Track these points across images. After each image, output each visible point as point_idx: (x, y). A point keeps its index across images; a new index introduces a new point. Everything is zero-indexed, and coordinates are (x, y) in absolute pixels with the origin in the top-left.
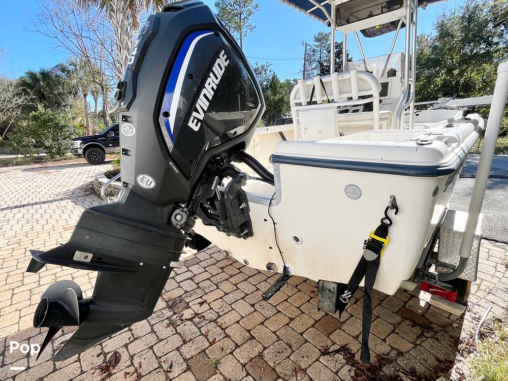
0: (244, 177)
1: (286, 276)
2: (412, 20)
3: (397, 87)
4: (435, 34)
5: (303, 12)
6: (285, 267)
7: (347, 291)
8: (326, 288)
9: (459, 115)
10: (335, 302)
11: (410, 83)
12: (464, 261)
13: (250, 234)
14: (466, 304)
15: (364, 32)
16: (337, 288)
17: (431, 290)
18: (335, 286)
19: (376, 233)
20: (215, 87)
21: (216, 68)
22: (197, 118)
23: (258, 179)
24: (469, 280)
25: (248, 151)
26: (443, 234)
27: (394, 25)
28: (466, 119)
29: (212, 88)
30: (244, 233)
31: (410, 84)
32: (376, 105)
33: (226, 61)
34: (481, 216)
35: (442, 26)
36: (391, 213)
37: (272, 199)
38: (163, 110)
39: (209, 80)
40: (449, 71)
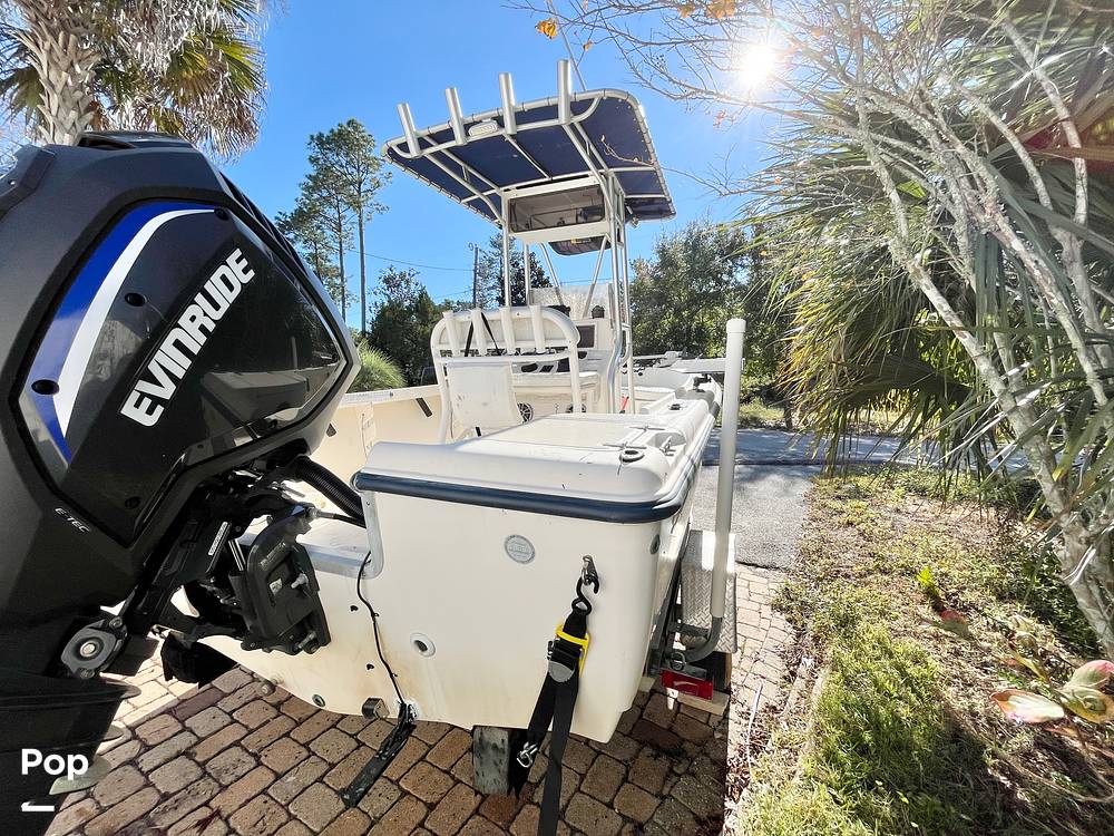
0: (307, 512)
1: (406, 725)
2: (619, 240)
3: (607, 335)
4: (656, 260)
5: (454, 200)
6: (403, 706)
7: (527, 745)
8: (488, 743)
9: (689, 385)
10: (506, 770)
11: (623, 329)
12: (717, 622)
13: (323, 639)
14: (729, 691)
15: (554, 245)
16: (510, 741)
17: (677, 684)
18: (505, 735)
19: (567, 629)
20: (211, 327)
21: (214, 285)
22: (150, 396)
23: (336, 517)
24: (727, 651)
25: (317, 456)
26: (687, 576)
27: (595, 242)
28: (699, 391)
29: (203, 329)
30: (306, 641)
31: (624, 332)
32: (574, 362)
33: (245, 271)
34: (732, 536)
35: (664, 250)
36: (588, 590)
37: (365, 564)
38: (35, 375)
39: (191, 310)
40: (678, 313)
